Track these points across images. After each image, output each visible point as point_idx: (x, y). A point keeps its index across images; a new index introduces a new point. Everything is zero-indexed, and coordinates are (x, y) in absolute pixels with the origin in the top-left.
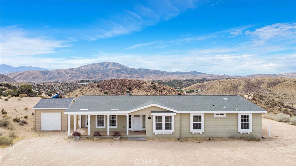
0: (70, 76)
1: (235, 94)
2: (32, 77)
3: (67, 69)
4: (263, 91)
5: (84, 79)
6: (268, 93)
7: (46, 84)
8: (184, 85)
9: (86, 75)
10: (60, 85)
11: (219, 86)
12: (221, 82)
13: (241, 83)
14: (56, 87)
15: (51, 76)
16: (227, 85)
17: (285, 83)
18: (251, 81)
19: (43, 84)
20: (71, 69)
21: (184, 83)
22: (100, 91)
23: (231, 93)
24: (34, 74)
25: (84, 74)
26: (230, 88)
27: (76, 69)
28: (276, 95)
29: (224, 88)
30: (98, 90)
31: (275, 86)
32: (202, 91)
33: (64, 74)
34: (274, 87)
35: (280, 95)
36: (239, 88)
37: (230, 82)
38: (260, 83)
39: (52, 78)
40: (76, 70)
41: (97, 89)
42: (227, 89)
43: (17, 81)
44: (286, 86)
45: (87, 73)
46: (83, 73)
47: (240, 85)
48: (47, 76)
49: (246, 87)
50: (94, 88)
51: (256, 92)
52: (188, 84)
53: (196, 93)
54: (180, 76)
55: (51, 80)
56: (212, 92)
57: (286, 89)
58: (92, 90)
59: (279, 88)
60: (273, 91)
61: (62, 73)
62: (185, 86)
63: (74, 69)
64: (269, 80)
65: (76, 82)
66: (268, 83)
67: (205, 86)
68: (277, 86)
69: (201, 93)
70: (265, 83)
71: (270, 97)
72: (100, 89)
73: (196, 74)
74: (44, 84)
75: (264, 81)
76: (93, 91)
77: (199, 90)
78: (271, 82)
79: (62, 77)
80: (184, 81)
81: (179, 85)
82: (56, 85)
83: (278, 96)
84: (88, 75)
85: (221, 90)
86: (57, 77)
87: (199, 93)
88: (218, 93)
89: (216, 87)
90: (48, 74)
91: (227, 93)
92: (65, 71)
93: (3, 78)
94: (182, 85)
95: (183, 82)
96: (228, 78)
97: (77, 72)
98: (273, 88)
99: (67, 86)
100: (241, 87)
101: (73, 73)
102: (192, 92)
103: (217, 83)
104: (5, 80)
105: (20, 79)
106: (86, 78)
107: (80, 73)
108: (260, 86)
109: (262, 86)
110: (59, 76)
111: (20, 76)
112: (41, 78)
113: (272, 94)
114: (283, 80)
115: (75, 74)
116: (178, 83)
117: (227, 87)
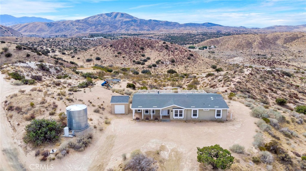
0: (77, 28)
1: (248, 51)
2: (37, 29)
3: (73, 21)
4: (278, 47)
5: (92, 31)
6: (283, 50)
7: (55, 39)
8: (197, 39)
9: (94, 27)
10: (70, 41)
11: (232, 43)
12: (235, 37)
13: (256, 39)
15: (58, 29)
16: (241, 41)
17: (303, 39)
18: (268, 36)
19: (53, 39)
20: (78, 20)
21: (197, 37)
23: (244, 51)
24: (39, 26)
25: (92, 26)
26: (244, 44)
27: (83, 20)
28: (290, 52)
29: (238, 45)
31: (292, 41)
32: (215, 47)
33: (71, 26)
34: (290, 43)
35: (294, 52)
36: (253, 45)
37: (245, 38)
38: (277, 38)
39: (58, 31)
40: (83, 22)
42: (241, 45)
43: (23, 34)
44: (303, 42)
45: (94, 25)
46: (91, 25)
47: (255, 41)
48: (53, 28)
49: (261, 43)
50: (107, 47)
51: (271, 49)
52: (201, 39)
53: (209, 50)
54: (193, 28)
55: (57, 33)
56: (225, 48)
57: (302, 45)
59: (295, 44)
60: (289, 48)
61: (68, 25)
62: (198, 41)
63: (80, 21)
64: (287, 35)
65: (86, 37)
66: (285, 39)
67: (218, 42)
68: (294, 42)
69: (214, 49)
70: (281, 39)
71: (284, 54)
73: (211, 26)
75: (281, 36)
77: (212, 46)
78: (288, 38)
79: (69, 29)
80: (197, 35)
81: (191, 40)
82: (66, 41)
83: (292, 54)
84: (96, 27)
85: (234, 46)
86: (64, 30)
87: (211, 49)
88: (231, 50)
89: (229, 43)
90: (53, 26)
91: (240, 50)
92: (72, 23)
93: (8, 30)
94: (195, 40)
95: (196, 36)
96: (244, 30)
97: (84, 24)
98: (290, 45)
99: (78, 42)
100: (255, 43)
101: (80, 26)
102: (205, 48)
103: (231, 39)
104: (12, 33)
105: (26, 31)
106: (94, 31)
107: (87, 26)
108: (276, 42)
109: (279, 42)
110: (65, 29)
111: (25, 28)
112: (47, 31)
113: (286, 51)
114: (302, 36)
115: (82, 26)
116: (191, 37)
117: (241, 44)
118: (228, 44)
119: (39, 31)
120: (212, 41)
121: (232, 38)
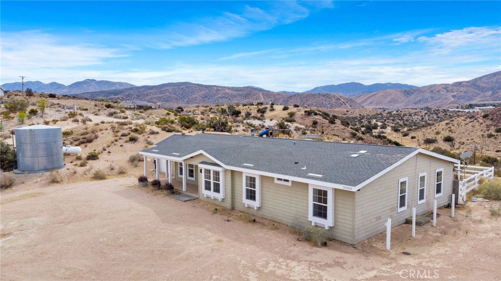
0: (454, 96)
2: (388, 100)
3: (448, 84)
5: (481, 101)
7: (401, 112)
9: (490, 93)
10: (425, 114)
14: (416, 117)
15: (419, 98)
19: (397, 112)
20: (458, 82)
22: (488, 126)
24: (390, 95)
25: (486, 91)
27: (468, 82)
30: (484, 124)
33: (443, 93)
39: (420, 101)
40: (468, 84)
41: (481, 121)
43: (365, 107)
45: (492, 89)
46: (483, 90)
48: (412, 97)
50: (476, 119)
55: (417, 105)
58: (471, 124)
61: (439, 91)
63: (463, 84)
65: (458, 108)
72: (489, 122)
74: (399, 111)
76: (473, 126)
79: (438, 99)
82: (417, 113)
84: (493, 94)
86: (429, 99)
90: (413, 94)
92: (445, 88)
93: (347, 102)
97: (469, 88)
99: (437, 115)
101: (461, 92)
104: (351, 106)
105: (371, 103)
106: (487, 100)
107: (476, 91)
110: (432, 98)
111: (371, 98)
112: (402, 102)
115: (465, 92)
119: (389, 102)
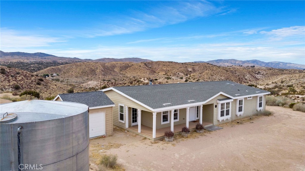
1: (93, 77)
4: (117, 74)
6: (121, 76)
8: (33, 68)
11: (76, 70)
13: (98, 66)
16: (85, 68)
17: (133, 67)
18: (106, 65)
21: (32, 66)
23: (89, 77)
26: (88, 71)
28: (128, 77)
29: (82, 72)
31: (126, 69)
32: (58, 75)
34: (125, 71)
36: (96, 72)
37: (87, 65)
38: (114, 67)
42: (85, 73)
44: (134, 69)
47: (97, 68)
49: (103, 71)
51: (112, 75)
52: (37, 68)
53: (52, 78)
56: (69, 75)
57: (134, 72)
59: (129, 71)
60: (125, 74)
62: (34, 70)
64: (121, 64)
66: (121, 67)
67: (60, 70)
68: (127, 69)
69: (58, 77)
70: (117, 67)
75: (117, 65)
77: (55, 74)
78: (122, 66)
80: (32, 65)
81: (26, 69)
85: (79, 73)
87: (55, 77)
88: (76, 77)
91: (85, 77)
94: (30, 69)
95: (30, 65)
96: (79, 61)
98: (125, 72)
100: (98, 70)
102: (47, 76)
103: (73, 66)
108: (114, 70)
109: (116, 70)
113: (124, 77)
114: (131, 65)
116: (24, 66)
117: (85, 71)
118: (72, 71)
120: (53, 68)
121: (75, 66)
